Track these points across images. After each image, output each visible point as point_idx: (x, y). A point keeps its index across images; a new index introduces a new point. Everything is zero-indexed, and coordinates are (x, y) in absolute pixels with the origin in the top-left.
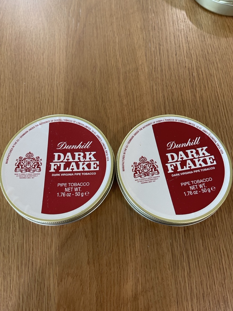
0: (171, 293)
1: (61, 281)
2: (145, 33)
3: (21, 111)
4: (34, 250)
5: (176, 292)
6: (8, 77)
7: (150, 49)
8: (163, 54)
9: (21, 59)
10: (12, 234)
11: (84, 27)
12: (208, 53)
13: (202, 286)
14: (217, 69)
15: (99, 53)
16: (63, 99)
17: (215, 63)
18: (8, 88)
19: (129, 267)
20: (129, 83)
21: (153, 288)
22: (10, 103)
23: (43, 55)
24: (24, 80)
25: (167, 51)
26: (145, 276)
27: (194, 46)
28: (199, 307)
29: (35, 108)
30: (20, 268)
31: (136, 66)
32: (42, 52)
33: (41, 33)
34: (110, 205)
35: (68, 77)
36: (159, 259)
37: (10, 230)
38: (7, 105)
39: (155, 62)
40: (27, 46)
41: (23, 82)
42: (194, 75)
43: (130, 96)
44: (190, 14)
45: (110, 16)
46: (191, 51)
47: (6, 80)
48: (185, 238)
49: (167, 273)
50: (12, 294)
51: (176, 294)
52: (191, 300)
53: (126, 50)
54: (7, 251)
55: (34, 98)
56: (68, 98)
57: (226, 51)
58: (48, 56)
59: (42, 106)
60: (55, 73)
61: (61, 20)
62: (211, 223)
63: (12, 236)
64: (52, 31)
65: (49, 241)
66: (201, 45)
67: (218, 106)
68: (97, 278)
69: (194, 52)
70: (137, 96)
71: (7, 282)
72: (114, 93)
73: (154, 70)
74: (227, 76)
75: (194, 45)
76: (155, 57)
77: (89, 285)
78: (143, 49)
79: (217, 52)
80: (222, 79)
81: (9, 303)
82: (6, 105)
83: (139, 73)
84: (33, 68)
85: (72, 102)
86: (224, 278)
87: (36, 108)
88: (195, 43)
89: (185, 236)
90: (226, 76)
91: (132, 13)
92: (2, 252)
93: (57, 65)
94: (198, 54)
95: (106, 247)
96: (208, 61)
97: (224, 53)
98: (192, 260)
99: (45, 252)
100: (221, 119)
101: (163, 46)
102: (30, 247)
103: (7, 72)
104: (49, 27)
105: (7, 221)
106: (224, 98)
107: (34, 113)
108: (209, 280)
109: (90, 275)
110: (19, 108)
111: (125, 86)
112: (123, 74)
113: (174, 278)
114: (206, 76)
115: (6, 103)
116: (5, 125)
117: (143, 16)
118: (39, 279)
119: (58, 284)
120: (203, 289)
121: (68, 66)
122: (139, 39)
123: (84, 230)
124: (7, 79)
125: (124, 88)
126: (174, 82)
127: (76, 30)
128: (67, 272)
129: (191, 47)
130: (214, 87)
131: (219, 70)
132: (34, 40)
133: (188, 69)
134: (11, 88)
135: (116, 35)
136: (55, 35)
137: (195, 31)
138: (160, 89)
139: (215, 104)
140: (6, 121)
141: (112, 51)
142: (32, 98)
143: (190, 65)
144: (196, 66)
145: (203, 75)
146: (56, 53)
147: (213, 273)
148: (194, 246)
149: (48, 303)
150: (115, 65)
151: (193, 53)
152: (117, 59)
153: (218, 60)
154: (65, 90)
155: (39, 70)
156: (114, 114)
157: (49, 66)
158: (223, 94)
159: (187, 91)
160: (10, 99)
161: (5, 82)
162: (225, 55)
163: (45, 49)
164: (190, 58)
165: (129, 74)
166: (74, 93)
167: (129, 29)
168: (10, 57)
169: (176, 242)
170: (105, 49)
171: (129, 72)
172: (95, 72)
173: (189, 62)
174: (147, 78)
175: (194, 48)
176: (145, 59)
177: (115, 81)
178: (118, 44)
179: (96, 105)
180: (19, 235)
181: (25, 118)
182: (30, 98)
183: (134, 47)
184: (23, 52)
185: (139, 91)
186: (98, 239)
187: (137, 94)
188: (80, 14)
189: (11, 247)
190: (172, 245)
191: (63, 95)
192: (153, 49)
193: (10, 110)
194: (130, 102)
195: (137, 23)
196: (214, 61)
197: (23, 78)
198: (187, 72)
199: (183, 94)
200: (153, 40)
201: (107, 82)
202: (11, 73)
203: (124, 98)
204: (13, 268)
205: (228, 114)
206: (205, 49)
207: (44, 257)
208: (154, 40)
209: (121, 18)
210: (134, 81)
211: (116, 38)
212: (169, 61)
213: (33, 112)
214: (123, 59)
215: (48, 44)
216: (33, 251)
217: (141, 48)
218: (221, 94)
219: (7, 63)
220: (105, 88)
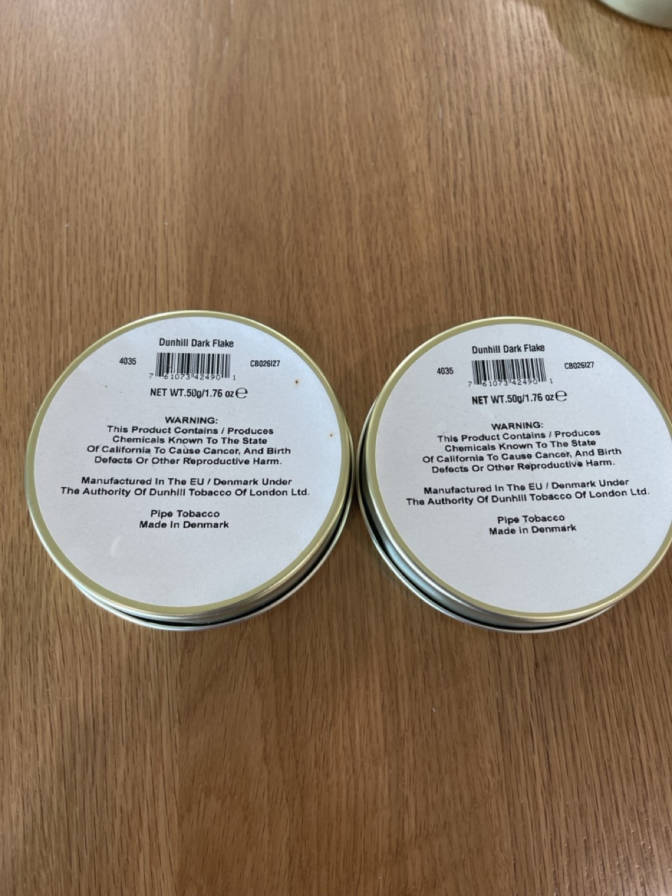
0: (497, 839)
1: (189, 810)
2: (427, 77)
3: (58, 312)
4: (108, 723)
5: (512, 837)
6: (14, 205)
7: (442, 124)
8: (480, 144)
9: (55, 147)
10: (44, 679)
11: (243, 53)
12: (610, 142)
13: (584, 819)
14: (635, 191)
15: (289, 134)
16: (184, 277)
17: (631, 174)
18: (16, 240)
19: (380, 770)
20: (380, 228)
21: (448, 825)
22: (25, 285)
23: (120, 138)
24: (64, 214)
25: (492, 133)
26: (425, 793)
27: (569, 119)
28: (573, 878)
29: (99, 301)
30: (69, 775)
31: (401, 177)
32: (117, 128)
33: (114, 69)
34: (324, 591)
35: (196, 209)
36: (465, 745)
37: (36, 667)
38: (15, 292)
39: (455, 165)
40: (71, 107)
41: (61, 221)
42: (568, 209)
43: (382, 268)
44: (560, 20)
45: (322, 18)
46: (560, 135)
47: (10, 214)
48: (537, 688)
49: (485, 785)
50: (48, 849)
51: (512, 841)
52: (551, 859)
53: (369, 126)
54: (31, 727)
55: (98, 272)
56: (198, 272)
57: (662, 138)
58: (136, 141)
59: (121, 297)
60: (159, 193)
61: (173, 29)
62: (610, 645)
63: (43, 683)
64: (147, 64)
65: (151, 697)
66: (590, 115)
67: (637, 304)
68: (289, 799)
69: (569, 136)
70: (404, 270)
71: (33, 814)
72: (334, 258)
73: (451, 190)
74: (665, 212)
75: (569, 114)
76: (455, 152)
77: (267, 819)
78: (420, 126)
79: (637, 141)
80: (651, 221)
81: (39, 873)
82: (12, 292)
83: (410, 199)
84: (90, 177)
85: (211, 286)
86: (645, 797)
87: (104, 302)
88: (572, 110)
89: (538, 682)
90: (661, 213)
91: (388, 12)
92: (16, 727)
93: (162, 168)
94: (580, 145)
95: (314, 713)
96: (610, 166)
97: (658, 145)
98: (557, 746)
99: (139, 729)
100: (644, 342)
101: (479, 115)
102: (98, 714)
103: (13, 189)
104: (138, 49)
105: (26, 638)
106: (654, 280)
107: (97, 316)
108: (601, 802)
109: (271, 794)
110: (52, 302)
111: (368, 239)
112: (360, 202)
113: (505, 797)
114: (605, 212)
115: (12, 285)
116: (12, 354)
117: (420, 24)
118: (124, 806)
119: (181, 818)
120: (585, 829)
121: (196, 173)
122: (408, 93)
123: (252, 663)
124: (13, 211)
125: (363, 245)
126: (511, 229)
127: (220, 62)
128: (203, 783)
129: (560, 123)
130: (627, 248)
131: (643, 195)
132: (92, 89)
133: (552, 189)
134: (26, 238)
135: (339, 78)
136: (155, 74)
137: (573, 72)
138: (469, 249)
139: (628, 297)
140: (14, 341)
141: (330, 128)
142: (92, 270)
143: (558, 178)
144: (575, 181)
145: (597, 210)
146: (161, 129)
147: (613, 784)
148: (563, 709)
149: (152, 872)
150: (337, 174)
151: (568, 142)
152: (342, 153)
153: (638, 164)
154: (189, 248)
155: (110, 183)
156: (336, 322)
157: (139, 173)
158: (653, 266)
159: (548, 258)
160: (25, 274)
161: (7, 220)
162: (661, 151)
163: (125, 118)
164: (559, 157)
165: (379, 201)
166: (216, 257)
167: (378, 61)
168: (20, 141)
169: (513, 698)
170: (309, 122)
171: (379, 196)
172: (278, 193)
173: (555, 169)
174: (431, 213)
175: (571, 125)
176: (426, 156)
177: (337, 220)
178: (346, 106)
179: (283, 295)
180: (64, 681)
181: (72, 332)
182: (84, 272)
183: (395, 119)
184: (58, 125)
185: (410, 255)
186: (291, 690)
187: (404, 264)
188: (229, 10)
189: (41, 714)
190: (501, 705)
191: (183, 263)
192: (450, 126)
193: (24, 307)
194: (383, 289)
195: (402, 43)
196: (628, 166)
197: (61, 209)
198: (550, 198)
199: (535, 264)
200: (450, 96)
201: (313, 224)
202: (24, 191)
203: (365, 276)
204: (48, 775)
205: (664, 327)
206: (601, 129)
207: (138, 742)
208: (454, 98)
209: (354, 27)
210: (393, 224)
211: (340, 87)
212: (495, 165)
213: (93, 313)
214: (360, 153)
215: (135, 102)
216: (106, 725)
217: (414, 122)
218: (646, 266)
219: (12, 162)
220: (309, 244)
